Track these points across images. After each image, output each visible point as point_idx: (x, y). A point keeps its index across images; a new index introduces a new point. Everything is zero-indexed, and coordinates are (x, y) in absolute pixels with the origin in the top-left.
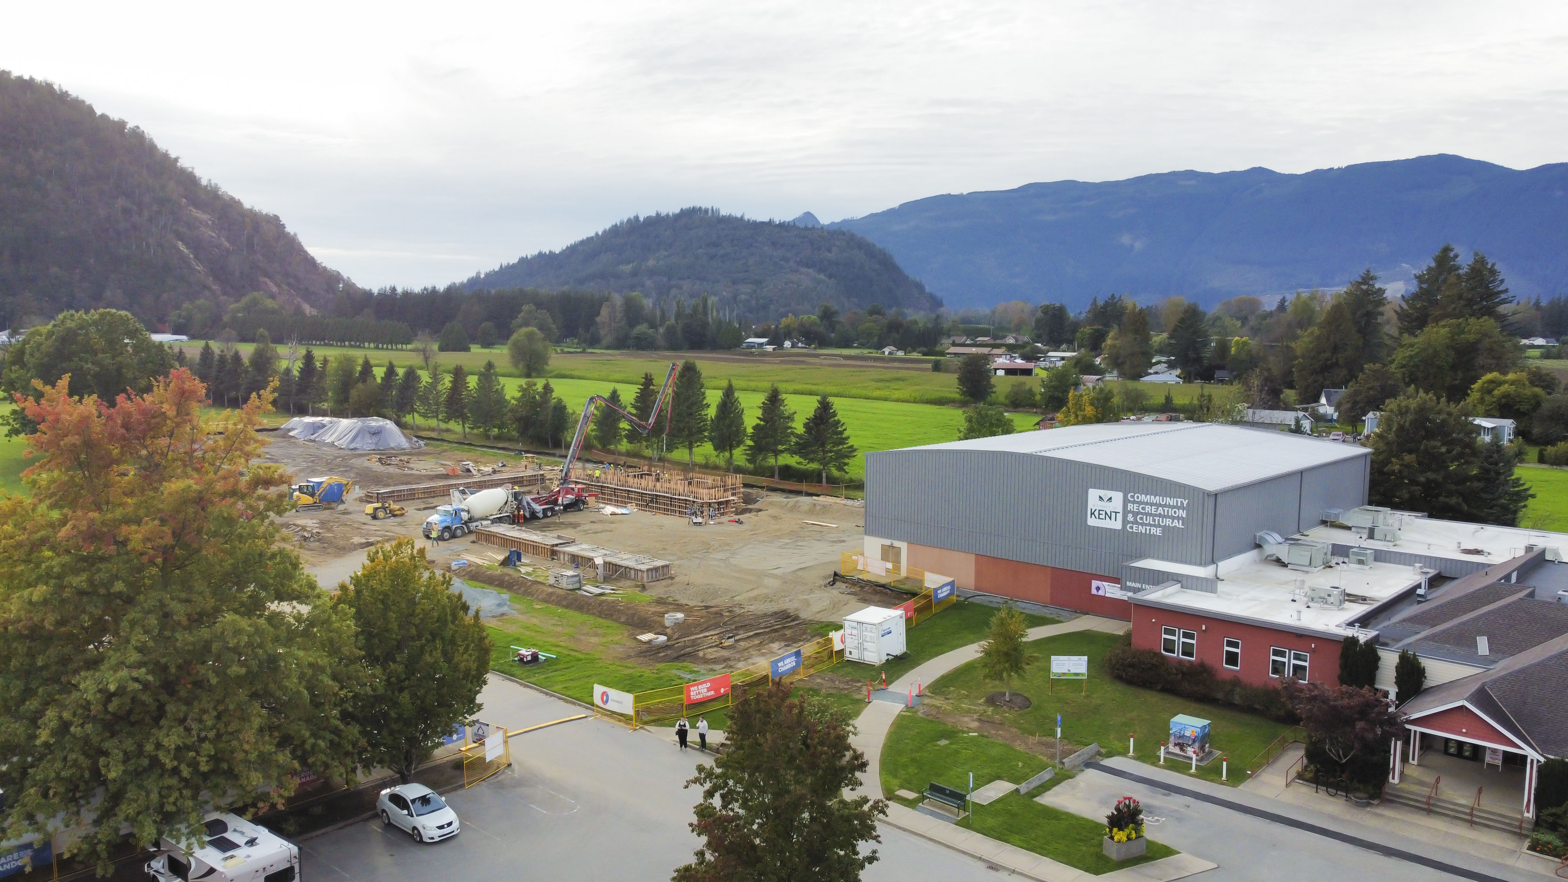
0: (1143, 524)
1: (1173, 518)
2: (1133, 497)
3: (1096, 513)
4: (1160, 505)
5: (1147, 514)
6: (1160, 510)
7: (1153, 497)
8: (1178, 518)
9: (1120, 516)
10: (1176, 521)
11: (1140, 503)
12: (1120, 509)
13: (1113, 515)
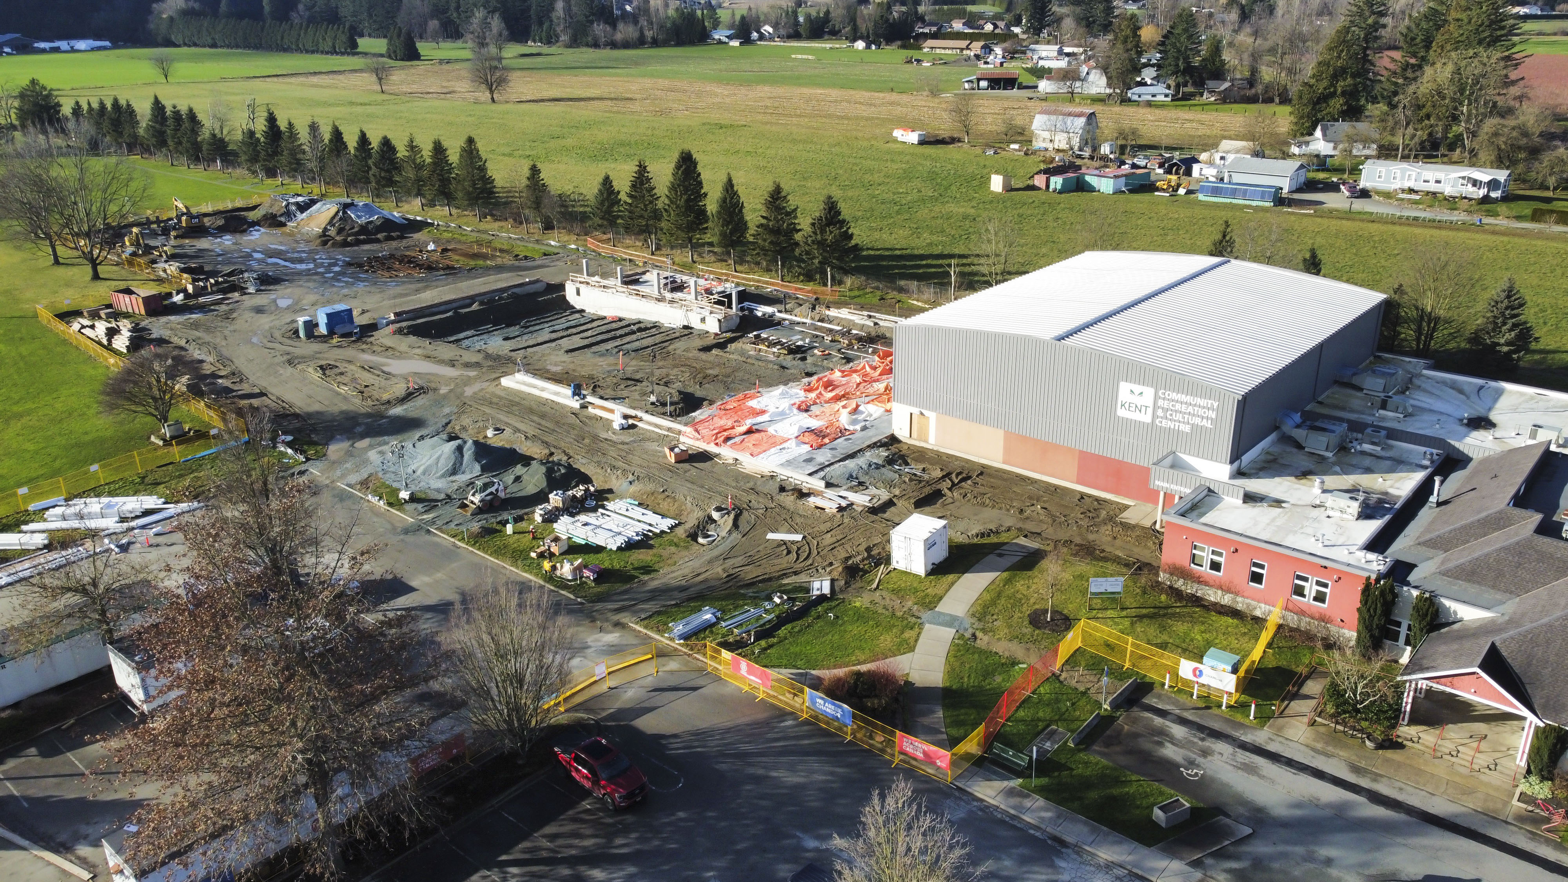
0: (1172, 420)
1: (1202, 417)
2: (1164, 394)
3: (1127, 405)
4: (1190, 404)
5: (1177, 411)
6: (1190, 409)
7: (1183, 396)
8: (1207, 418)
9: (1150, 411)
10: (1205, 421)
11: (1171, 400)
12: (1151, 404)
13: (1143, 409)
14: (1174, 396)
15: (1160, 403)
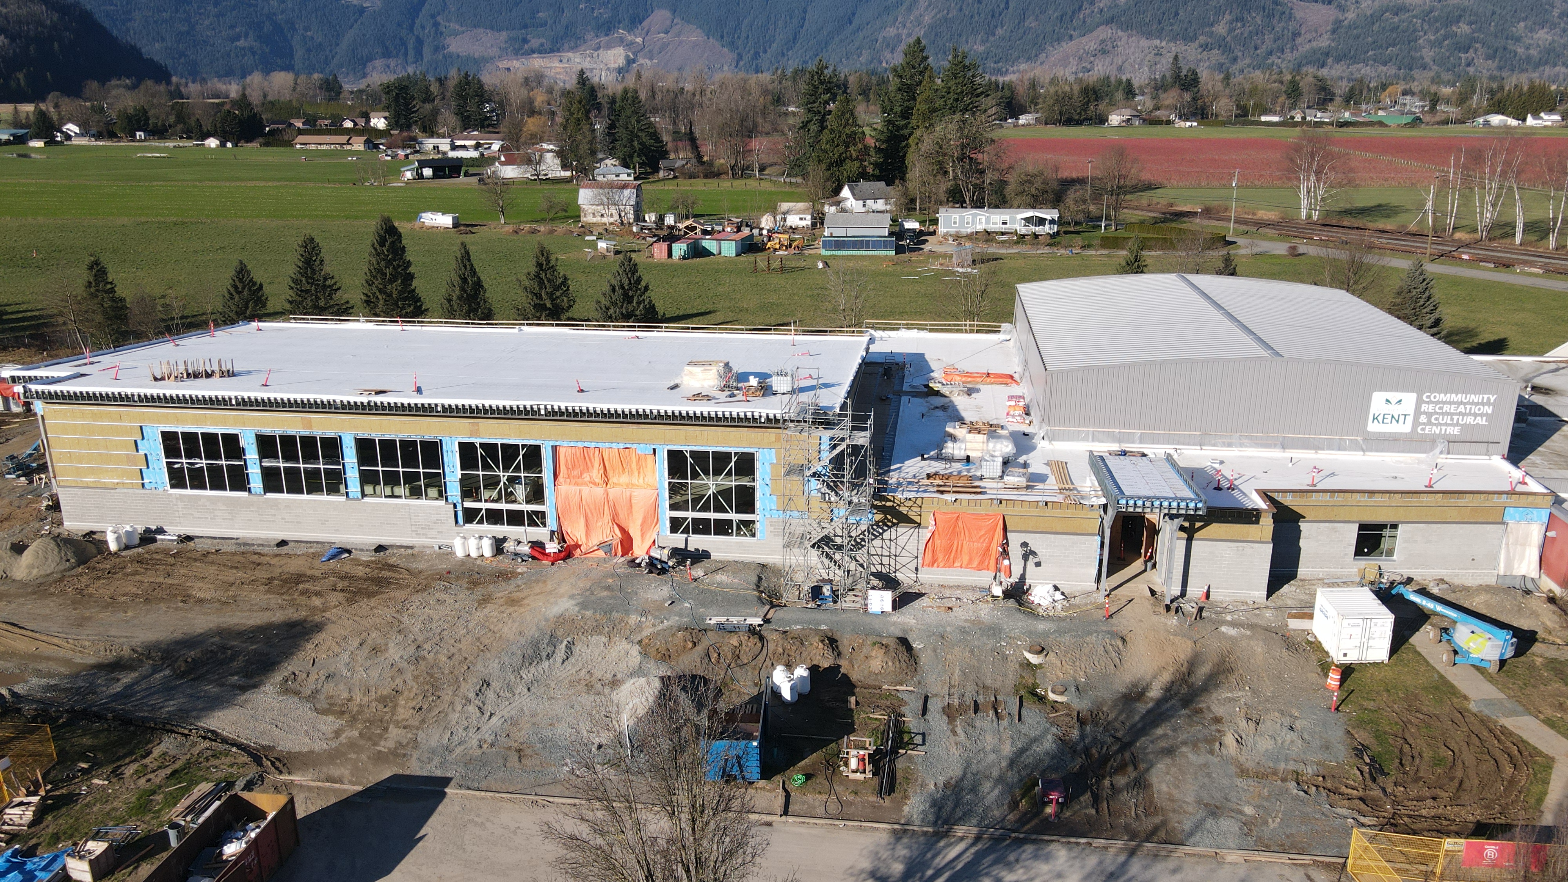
0: (1436, 425)
1: (1475, 415)
2: (1428, 397)
3: (1380, 418)
4: (1462, 403)
5: (1443, 414)
6: (1462, 409)
7: (1453, 395)
8: (1482, 415)
9: (1410, 420)
10: (1479, 418)
11: (1438, 402)
12: (1411, 411)
13: (1402, 418)
14: (1442, 397)
15: (1424, 408)
